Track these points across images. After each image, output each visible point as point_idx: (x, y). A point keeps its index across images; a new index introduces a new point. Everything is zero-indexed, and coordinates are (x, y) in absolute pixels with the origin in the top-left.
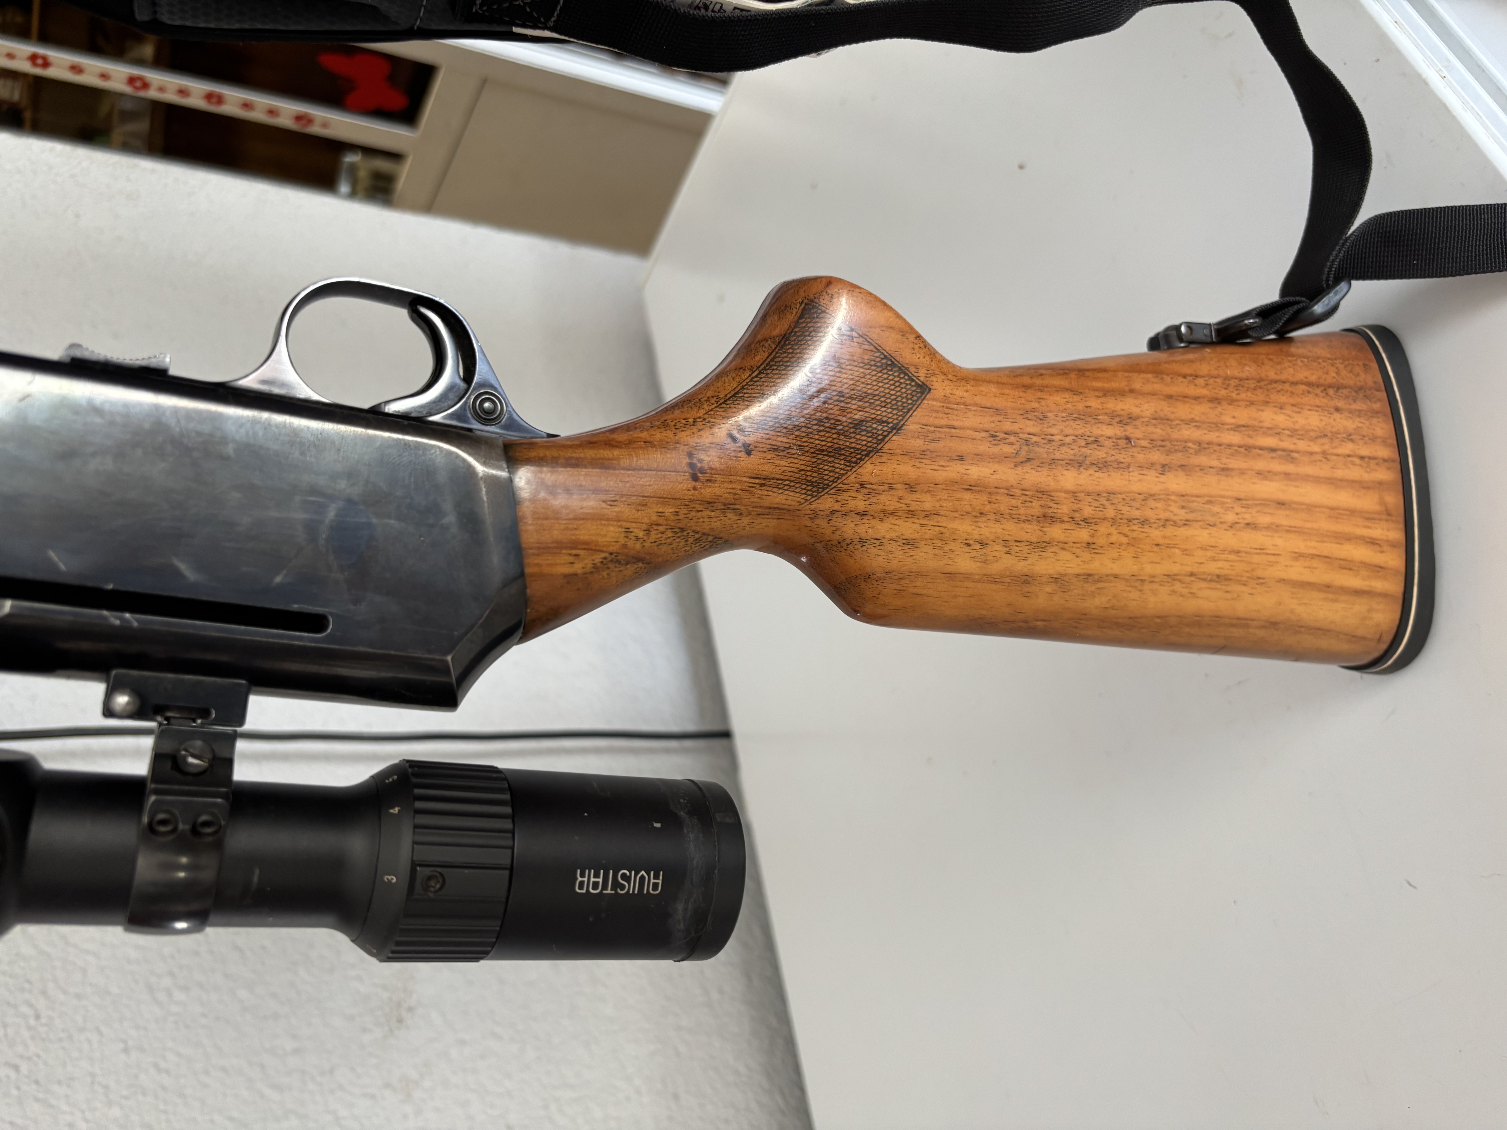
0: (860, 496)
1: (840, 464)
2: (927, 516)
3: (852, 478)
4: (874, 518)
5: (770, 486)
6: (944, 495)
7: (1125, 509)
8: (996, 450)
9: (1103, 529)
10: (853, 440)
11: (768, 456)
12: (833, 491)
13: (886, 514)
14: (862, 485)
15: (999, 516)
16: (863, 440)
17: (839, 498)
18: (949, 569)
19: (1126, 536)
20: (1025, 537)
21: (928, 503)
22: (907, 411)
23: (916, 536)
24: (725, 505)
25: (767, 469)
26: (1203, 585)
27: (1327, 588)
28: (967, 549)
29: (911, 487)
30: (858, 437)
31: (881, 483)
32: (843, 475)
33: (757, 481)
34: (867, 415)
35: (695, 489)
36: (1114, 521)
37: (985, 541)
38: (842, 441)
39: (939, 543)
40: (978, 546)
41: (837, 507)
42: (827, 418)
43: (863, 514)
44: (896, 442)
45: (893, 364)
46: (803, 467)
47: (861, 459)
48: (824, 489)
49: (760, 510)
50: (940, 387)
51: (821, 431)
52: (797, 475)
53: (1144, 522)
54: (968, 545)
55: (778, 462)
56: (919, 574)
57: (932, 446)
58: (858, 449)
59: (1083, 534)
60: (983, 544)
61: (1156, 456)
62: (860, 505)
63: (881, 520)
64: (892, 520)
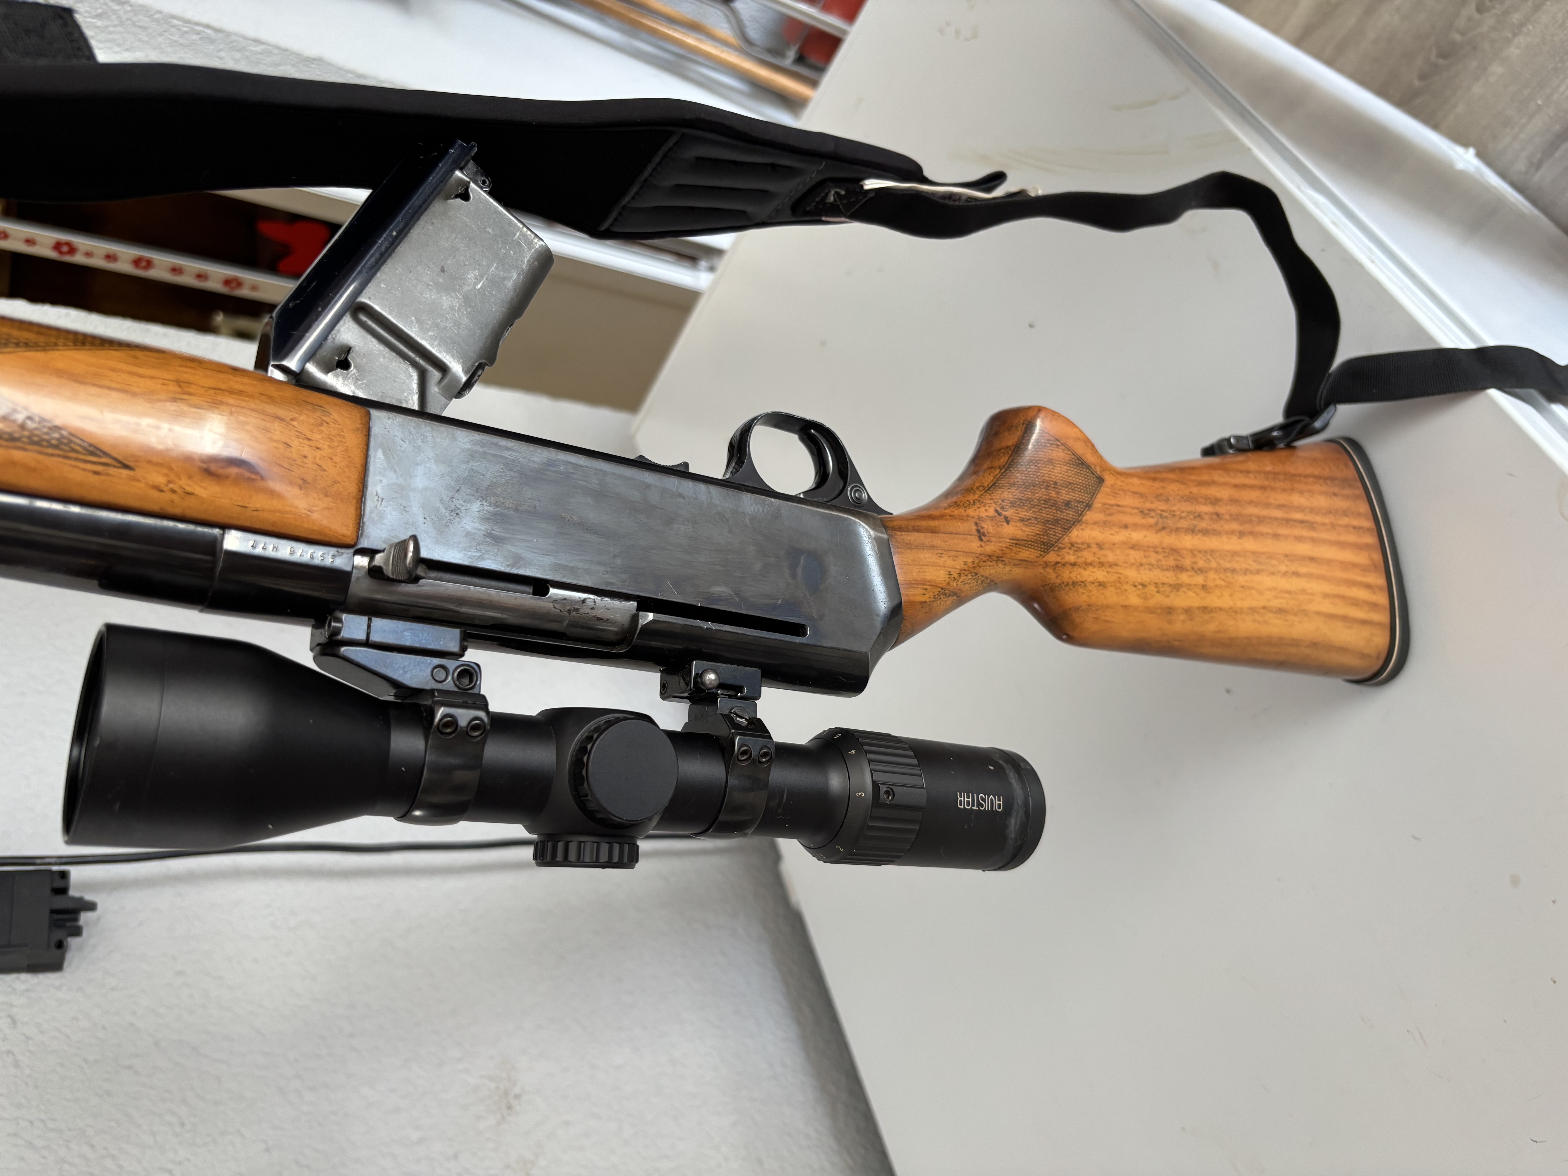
0: (1071, 552)
1: (1059, 530)
2: (1110, 566)
3: (1066, 540)
4: (1080, 567)
5: (1020, 545)
6: (1118, 552)
7: (1222, 562)
8: (1144, 521)
9: (1212, 575)
10: (1065, 514)
11: (1019, 524)
12: (1056, 549)
13: (1087, 564)
14: (1072, 545)
15: (1151, 567)
16: (1070, 514)
17: (1060, 553)
18: (1125, 603)
19: (1224, 580)
20: (1167, 581)
21: (1111, 557)
22: (1093, 495)
23: (1104, 580)
24: (997, 557)
25: (1019, 534)
26: (1271, 615)
27: (1345, 618)
28: (1134, 589)
29: (1100, 546)
30: (1067, 512)
31: (1083, 543)
32: (1061, 538)
33: (1013, 541)
34: (1071, 497)
35: (981, 546)
36: (1216, 570)
37: (1145, 583)
38: (1059, 515)
39: (1118, 585)
40: (1140, 587)
41: (1059, 559)
42: (1049, 499)
43: (1074, 565)
44: (1089, 516)
45: (1083, 464)
46: (1038, 532)
47: (1071, 527)
48: (1051, 547)
49: (1016, 562)
50: (1109, 480)
51: (1046, 508)
52: (1035, 538)
53: (1233, 571)
54: (1135, 586)
55: (1024, 529)
56: (1108, 607)
57: (1109, 518)
58: (1068, 520)
59: (1199, 579)
60: (1144, 586)
61: (1235, 526)
62: (1071, 558)
63: (1085, 569)
64: (1091, 568)
